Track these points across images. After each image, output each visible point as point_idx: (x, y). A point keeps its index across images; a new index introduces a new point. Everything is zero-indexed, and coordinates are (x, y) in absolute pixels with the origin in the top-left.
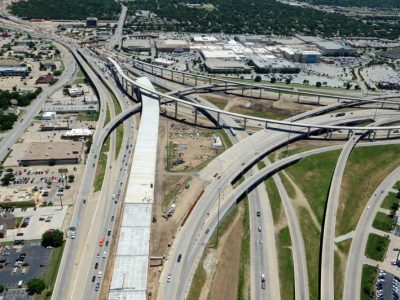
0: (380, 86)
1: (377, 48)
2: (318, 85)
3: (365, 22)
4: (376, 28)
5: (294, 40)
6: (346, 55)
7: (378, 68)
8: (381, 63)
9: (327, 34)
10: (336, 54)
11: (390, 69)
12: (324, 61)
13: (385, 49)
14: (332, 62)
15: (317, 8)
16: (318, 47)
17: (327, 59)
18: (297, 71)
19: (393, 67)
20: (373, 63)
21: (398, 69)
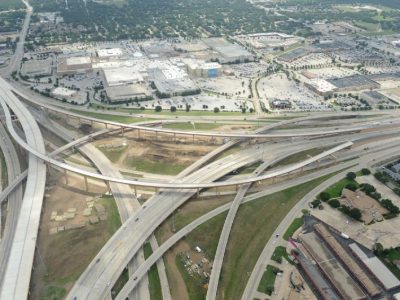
0: (273, 106)
1: (276, 49)
2: (216, 110)
3: (267, 9)
4: (277, 19)
6: (247, 61)
7: (273, 76)
8: (277, 70)
9: (230, 32)
11: (284, 76)
12: (225, 74)
13: (282, 49)
14: (232, 74)
17: (228, 70)
18: (198, 92)
19: (288, 74)
20: (269, 72)
21: (291, 76)
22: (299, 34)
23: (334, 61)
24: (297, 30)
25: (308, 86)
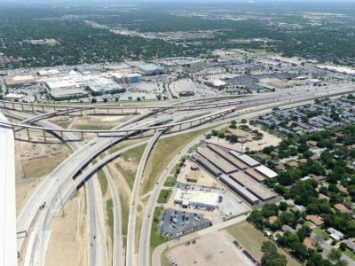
0: (181, 95)
1: (184, 66)
2: (139, 99)
3: (177, 44)
4: (185, 49)
5: (123, 65)
6: (161, 73)
7: (181, 81)
8: (184, 77)
9: (148, 58)
10: (154, 74)
11: (190, 80)
12: (144, 80)
13: (189, 66)
14: (150, 81)
15: (142, 35)
16: (140, 69)
17: (147, 78)
18: (123, 91)
19: (192, 79)
20: (179, 78)
21: (195, 79)
22: (202, 57)
23: (227, 71)
24: (201, 55)
25: (206, 83)
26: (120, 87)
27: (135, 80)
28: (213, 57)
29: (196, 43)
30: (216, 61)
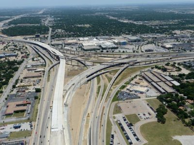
0: (146, 51)
1: (153, 38)
2: (124, 52)
3: (153, 27)
4: (157, 30)
5: (120, 37)
6: (139, 41)
7: (149, 45)
8: (151, 43)
9: (134, 34)
10: (135, 41)
11: (154, 45)
12: (129, 44)
13: (156, 38)
14: (132, 44)
15: (135, 23)
16: (128, 39)
18: (117, 48)
19: (155, 44)
20: (148, 43)
21: (157, 44)
22: (166, 34)
23: (177, 41)
24: (165, 33)
25: (162, 46)
26: (116, 46)
27: (124, 44)
28: (172, 34)
29: (165, 27)
30: (173, 36)
